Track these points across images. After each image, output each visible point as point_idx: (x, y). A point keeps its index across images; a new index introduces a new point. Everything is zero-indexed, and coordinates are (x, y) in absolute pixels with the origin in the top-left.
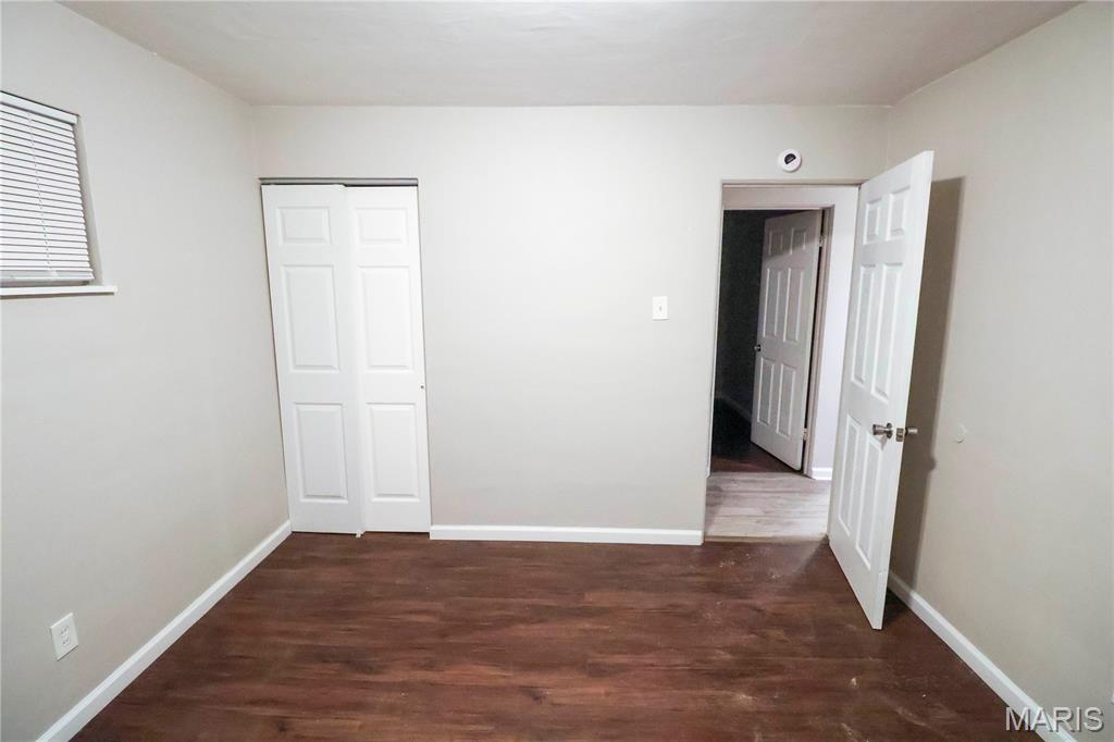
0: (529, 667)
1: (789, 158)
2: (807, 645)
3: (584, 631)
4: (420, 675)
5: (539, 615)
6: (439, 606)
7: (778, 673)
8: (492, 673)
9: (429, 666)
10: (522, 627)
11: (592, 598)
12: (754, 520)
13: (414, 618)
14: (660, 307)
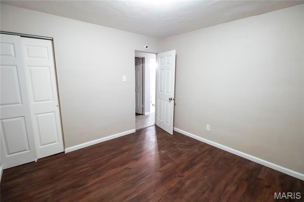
0: (122, 165)
1: (147, 47)
2: (165, 141)
3: (127, 155)
4: (97, 179)
5: (115, 156)
6: (86, 165)
7: (165, 146)
8: (115, 170)
9: (99, 176)
10: (113, 159)
11: (124, 148)
12: (141, 125)
13: (82, 170)
14: (124, 79)
